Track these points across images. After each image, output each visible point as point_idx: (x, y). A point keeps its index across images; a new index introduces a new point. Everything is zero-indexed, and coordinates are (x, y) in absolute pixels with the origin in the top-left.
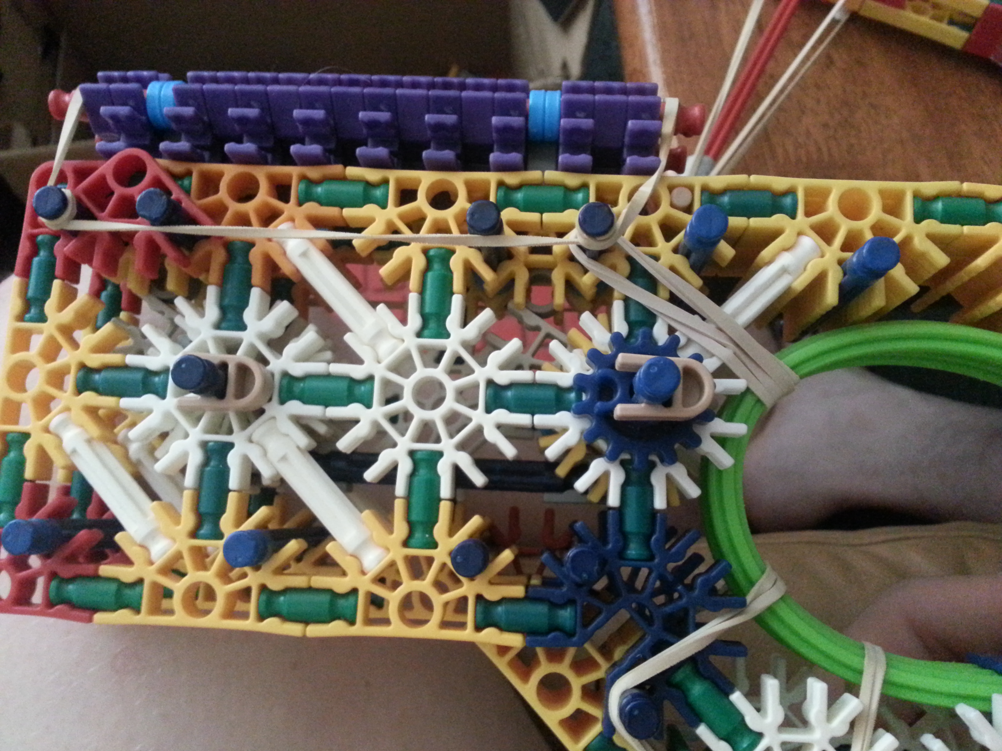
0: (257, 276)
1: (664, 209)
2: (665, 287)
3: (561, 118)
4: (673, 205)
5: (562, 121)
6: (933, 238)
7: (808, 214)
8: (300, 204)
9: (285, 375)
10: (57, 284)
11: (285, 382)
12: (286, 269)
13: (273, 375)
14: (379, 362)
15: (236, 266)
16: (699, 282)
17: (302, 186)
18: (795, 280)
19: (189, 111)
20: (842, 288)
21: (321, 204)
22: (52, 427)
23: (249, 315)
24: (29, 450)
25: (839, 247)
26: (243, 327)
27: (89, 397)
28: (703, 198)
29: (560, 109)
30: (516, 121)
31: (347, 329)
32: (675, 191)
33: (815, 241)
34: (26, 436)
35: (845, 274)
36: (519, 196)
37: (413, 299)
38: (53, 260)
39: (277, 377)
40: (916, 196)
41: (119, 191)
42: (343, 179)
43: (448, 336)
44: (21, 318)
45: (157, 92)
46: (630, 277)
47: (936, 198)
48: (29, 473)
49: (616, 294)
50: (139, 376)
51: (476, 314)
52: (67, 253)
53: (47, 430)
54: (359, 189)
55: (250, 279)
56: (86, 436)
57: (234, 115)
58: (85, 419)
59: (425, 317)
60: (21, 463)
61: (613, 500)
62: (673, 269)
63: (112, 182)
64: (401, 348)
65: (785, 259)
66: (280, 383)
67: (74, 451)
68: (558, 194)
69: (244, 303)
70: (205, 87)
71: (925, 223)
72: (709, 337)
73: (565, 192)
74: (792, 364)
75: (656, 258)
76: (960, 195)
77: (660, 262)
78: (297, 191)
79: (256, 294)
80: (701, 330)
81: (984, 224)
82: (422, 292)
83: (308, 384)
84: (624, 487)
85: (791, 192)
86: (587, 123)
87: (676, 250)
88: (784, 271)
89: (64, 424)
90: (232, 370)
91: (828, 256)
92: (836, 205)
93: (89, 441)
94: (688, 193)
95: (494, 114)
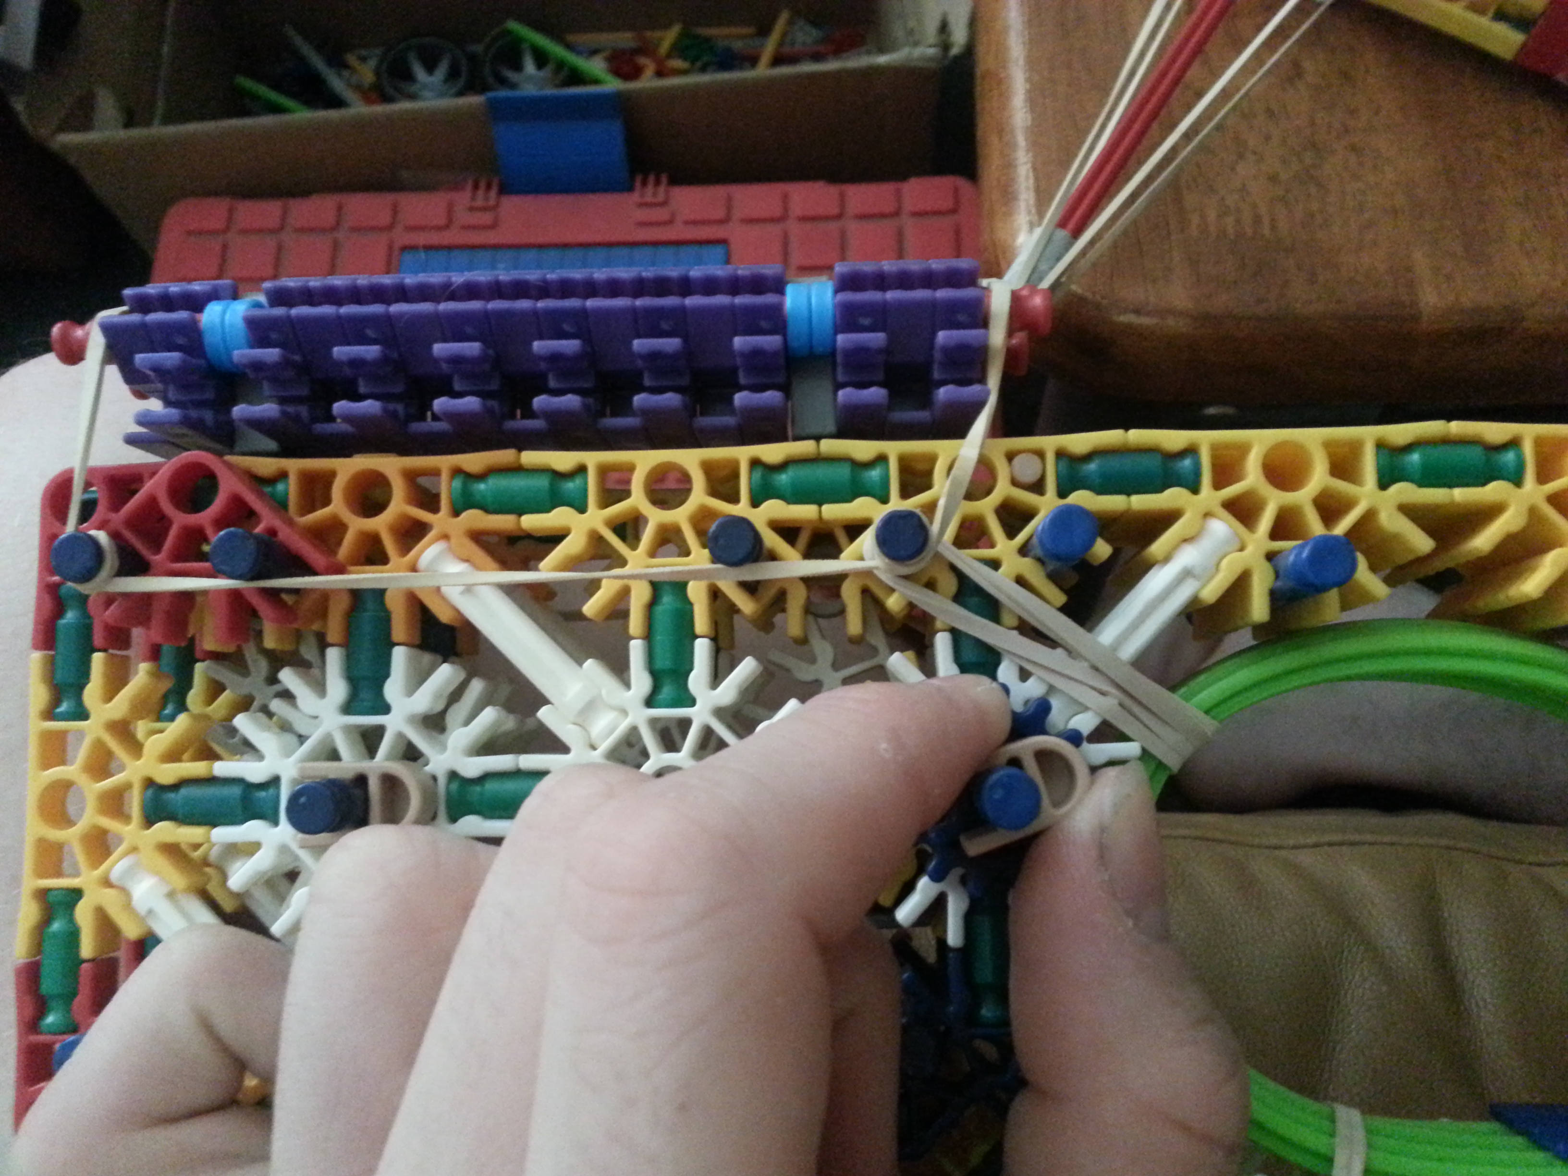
0: (399, 629)
1: (1002, 490)
2: (1011, 611)
3: (836, 332)
4: (1015, 483)
5: (840, 338)
6: (1408, 510)
7: (1218, 485)
8: (456, 513)
9: (453, 775)
10: (98, 659)
11: (454, 786)
12: (444, 616)
13: (434, 778)
14: (594, 748)
15: (367, 615)
16: (1060, 598)
17: (457, 483)
18: (1203, 586)
19: (272, 354)
20: (1275, 596)
21: (487, 510)
22: (114, 875)
23: (393, 689)
24: (83, 914)
25: (1267, 535)
26: (386, 709)
27: (165, 830)
28: (1060, 468)
29: (835, 316)
30: (771, 342)
31: (542, 700)
32: (1017, 461)
33: (1230, 526)
34: (76, 894)
35: (1277, 575)
36: (783, 479)
37: (636, 649)
38: (87, 621)
39: (442, 781)
40: (1380, 446)
41: (180, 520)
42: (518, 469)
43: (692, 702)
44: (50, 714)
45: (217, 320)
46: (958, 598)
47: (1409, 448)
48: (87, 949)
49: (939, 624)
50: (236, 791)
51: (732, 667)
52: (111, 621)
53: (107, 883)
54: (542, 483)
55: (388, 634)
56: (165, 889)
57: (344, 358)
58: (163, 863)
59: (657, 676)
60: (73, 936)
61: (954, 936)
62: (1020, 581)
63: (167, 507)
64: (623, 726)
65: (1187, 557)
66: (447, 788)
67: (150, 912)
68: (843, 472)
69: (383, 672)
70: (294, 311)
71: (1396, 488)
72: (1081, 682)
73: (852, 471)
74: (1207, 705)
75: (995, 564)
76: (1446, 441)
77: (1001, 570)
78: (451, 494)
79: (399, 656)
80: (1067, 672)
81: (1484, 484)
82: (648, 637)
83: (491, 786)
84: (969, 920)
85: (1191, 451)
86: (877, 339)
87: (1023, 551)
88: (1187, 574)
89: (130, 872)
90: (374, 787)
91: (1250, 549)
92: (1259, 470)
93: (171, 895)
94: (1036, 460)
95: (736, 334)
